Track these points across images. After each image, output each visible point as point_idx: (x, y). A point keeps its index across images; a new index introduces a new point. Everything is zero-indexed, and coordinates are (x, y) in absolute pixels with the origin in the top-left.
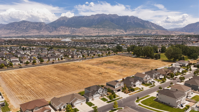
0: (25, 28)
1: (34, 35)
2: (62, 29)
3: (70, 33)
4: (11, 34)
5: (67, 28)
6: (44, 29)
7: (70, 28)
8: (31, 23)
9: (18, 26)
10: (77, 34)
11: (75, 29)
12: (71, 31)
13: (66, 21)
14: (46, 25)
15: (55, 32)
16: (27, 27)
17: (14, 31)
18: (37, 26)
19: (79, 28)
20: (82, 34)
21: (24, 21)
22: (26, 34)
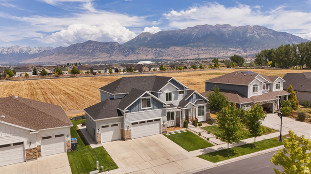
0: (91, 51)
1: (103, 60)
2: (142, 50)
3: (154, 56)
4: (73, 60)
5: (150, 49)
6: (117, 51)
7: (154, 49)
8: (100, 43)
9: (82, 48)
10: (164, 58)
11: (162, 50)
12: (155, 53)
13: (149, 39)
14: (120, 46)
15: (133, 55)
16: (94, 50)
17: (77, 56)
18: (107, 47)
19: (168, 48)
20: (172, 58)
21: (90, 42)
22: (93, 59)
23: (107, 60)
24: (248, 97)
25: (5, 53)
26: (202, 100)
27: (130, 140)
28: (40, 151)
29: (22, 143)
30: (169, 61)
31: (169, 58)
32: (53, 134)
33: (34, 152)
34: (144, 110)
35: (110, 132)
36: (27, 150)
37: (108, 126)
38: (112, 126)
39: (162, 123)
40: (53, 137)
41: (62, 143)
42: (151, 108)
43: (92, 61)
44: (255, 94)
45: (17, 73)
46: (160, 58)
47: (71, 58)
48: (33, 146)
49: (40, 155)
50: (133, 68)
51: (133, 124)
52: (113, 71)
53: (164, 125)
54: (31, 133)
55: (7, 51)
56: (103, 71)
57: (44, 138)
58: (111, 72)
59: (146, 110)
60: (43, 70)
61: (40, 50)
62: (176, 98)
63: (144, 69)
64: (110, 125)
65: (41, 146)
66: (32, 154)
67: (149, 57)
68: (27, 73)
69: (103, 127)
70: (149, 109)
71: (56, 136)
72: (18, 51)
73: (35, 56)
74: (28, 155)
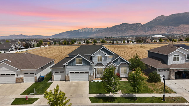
0: (124, 29)
1: (131, 35)
2: (157, 28)
3: (166, 31)
5: (164, 27)
6: (140, 29)
7: (167, 27)
8: (129, 25)
9: (119, 28)
10: (174, 33)
11: (173, 28)
12: (167, 30)
13: (163, 20)
14: (142, 25)
15: (150, 31)
16: (126, 29)
17: (116, 32)
18: (134, 27)
19: (178, 26)
20: (182, 33)
21: (124, 24)
22: (124, 34)
23: (133, 35)
24: (168, 64)
25: (81, 31)
26: (126, 63)
27: (69, 82)
28: (23, 79)
29: (14, 75)
30: (179, 35)
31: (179, 33)
32: (29, 72)
33: (19, 80)
34: (77, 65)
35: (60, 75)
36: (16, 78)
37: (58, 72)
38: (61, 72)
39: (90, 75)
40: (29, 74)
41: (33, 78)
42: (82, 64)
43: (124, 35)
44: (176, 62)
45: (77, 42)
46: (171, 33)
47: (112, 34)
48: (19, 77)
49: (23, 82)
50: (141, 40)
51: (71, 72)
52: (126, 42)
53: (91, 76)
54: (17, 70)
55: (83, 31)
56: (119, 42)
57: (25, 74)
58: (124, 42)
59: (79, 65)
60: (88, 41)
61: (97, 30)
62: (105, 60)
63: (147, 40)
64: (59, 71)
65: (24, 77)
66: (18, 80)
67: (163, 32)
68: (80, 42)
69: (55, 72)
70: (81, 65)
71: (31, 74)
72: (87, 30)
73: (94, 33)
74: (17, 80)
